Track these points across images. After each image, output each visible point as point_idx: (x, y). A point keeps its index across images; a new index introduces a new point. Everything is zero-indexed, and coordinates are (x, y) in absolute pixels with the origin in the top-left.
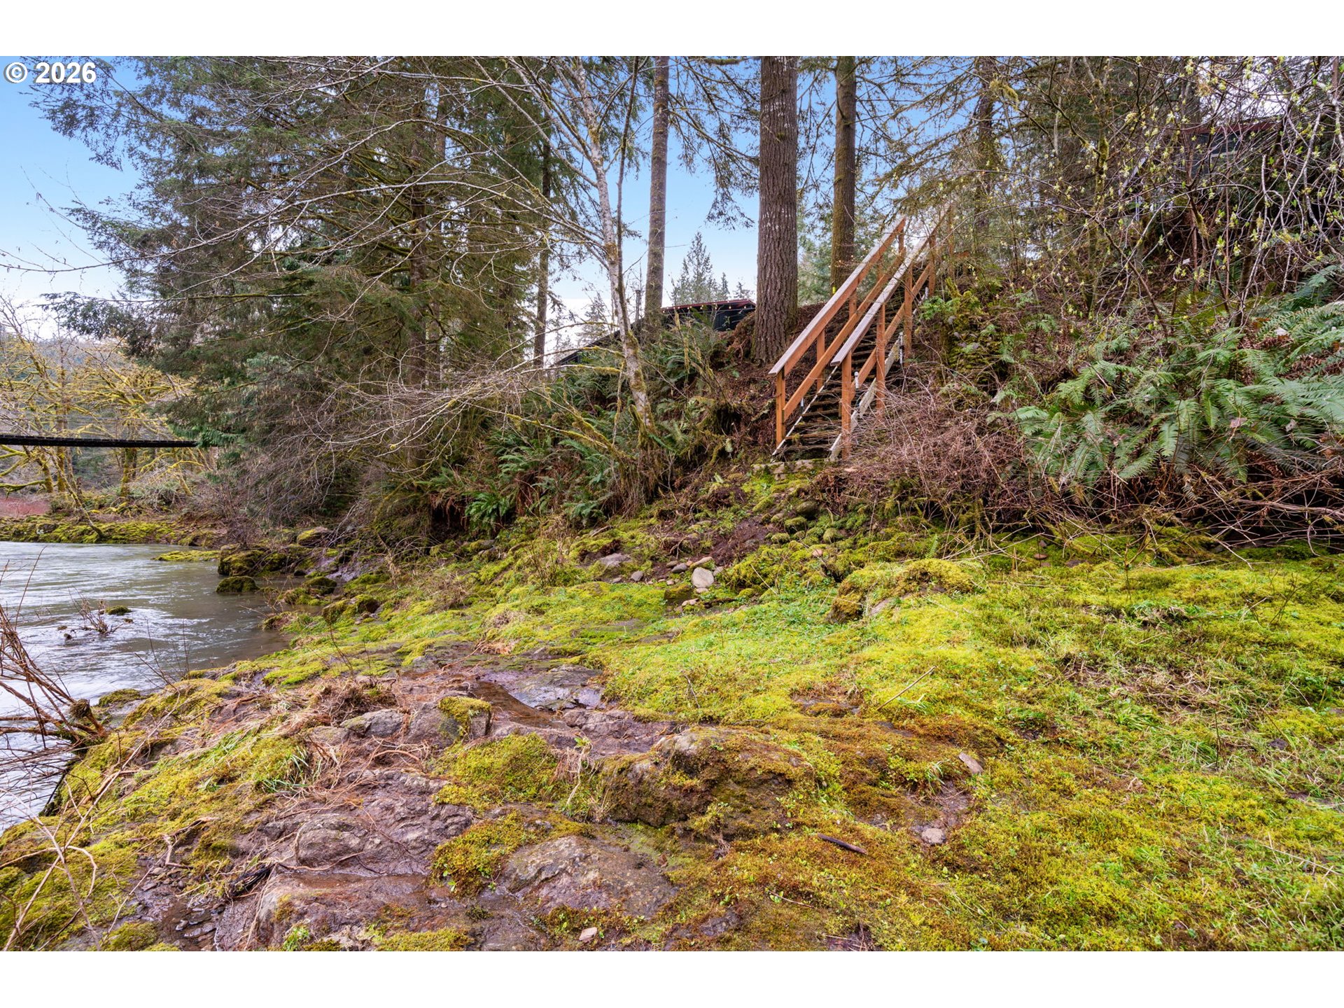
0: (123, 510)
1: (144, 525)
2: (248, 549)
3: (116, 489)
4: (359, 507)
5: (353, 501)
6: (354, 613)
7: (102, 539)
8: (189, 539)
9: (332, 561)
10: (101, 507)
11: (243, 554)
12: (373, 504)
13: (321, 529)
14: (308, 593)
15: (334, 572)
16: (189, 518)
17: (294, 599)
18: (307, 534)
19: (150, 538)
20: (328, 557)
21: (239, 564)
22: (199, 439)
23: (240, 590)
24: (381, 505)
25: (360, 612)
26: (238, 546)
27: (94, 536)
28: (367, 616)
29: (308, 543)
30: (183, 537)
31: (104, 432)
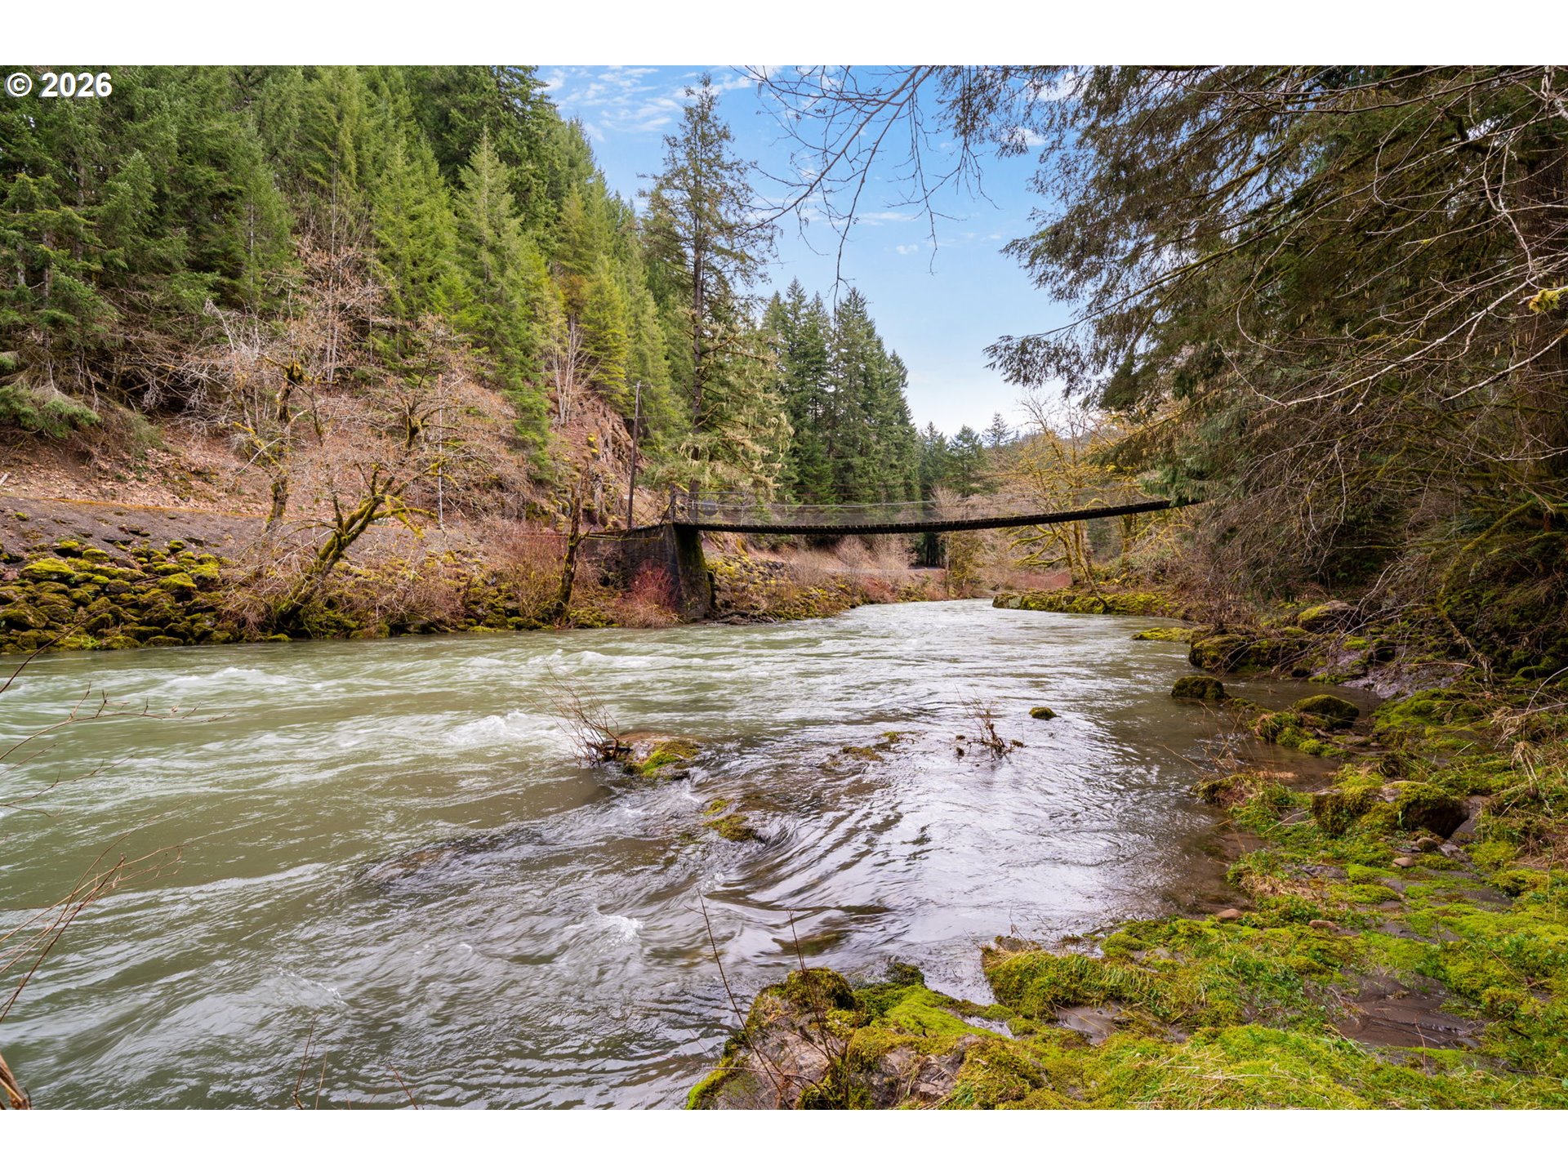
0: (1124, 581)
1: (1142, 597)
2: (1224, 632)
3: (1118, 561)
4: (1407, 567)
5: (1391, 556)
6: (1392, 827)
7: (1108, 610)
8: (1182, 612)
9: (1355, 658)
10: (1107, 579)
11: (1217, 639)
12: (1434, 560)
13: (1339, 605)
14: (1300, 724)
15: (1357, 677)
16: (1184, 587)
17: (1275, 732)
18: (1314, 611)
19: (1146, 610)
20: (1350, 650)
21: (1213, 654)
22: (1172, 498)
23: (1201, 696)
24: (1454, 562)
25: (1410, 827)
26: (1211, 627)
27: (1100, 608)
28: (1430, 848)
29: (1313, 625)
30: (1177, 609)
31: (1107, 503)
